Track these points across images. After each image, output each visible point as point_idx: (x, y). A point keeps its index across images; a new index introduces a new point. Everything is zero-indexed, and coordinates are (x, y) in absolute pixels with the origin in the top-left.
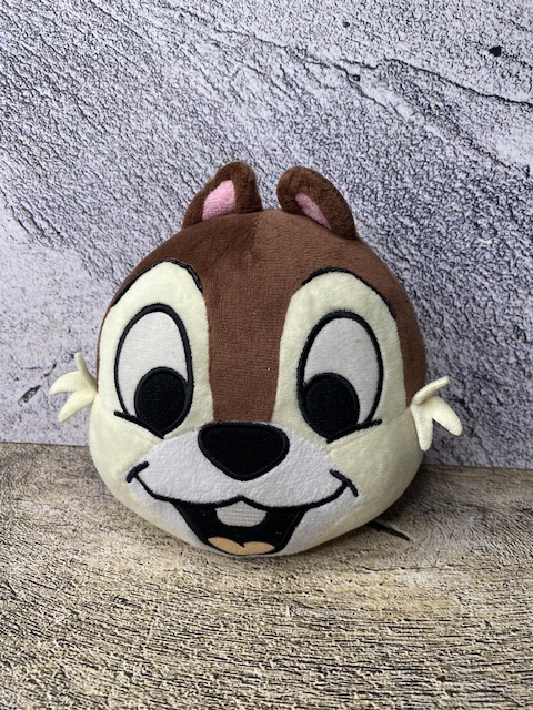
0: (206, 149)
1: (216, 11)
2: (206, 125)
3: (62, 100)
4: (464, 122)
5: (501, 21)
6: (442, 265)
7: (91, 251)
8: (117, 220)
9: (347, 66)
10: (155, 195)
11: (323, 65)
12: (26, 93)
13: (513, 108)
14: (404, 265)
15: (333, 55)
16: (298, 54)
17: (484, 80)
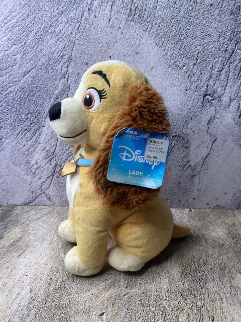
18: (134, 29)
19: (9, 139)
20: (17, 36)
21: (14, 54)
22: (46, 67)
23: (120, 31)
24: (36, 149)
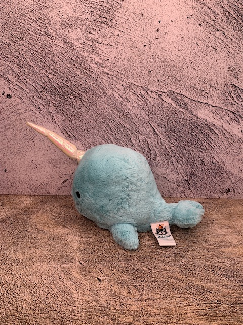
0: (119, 114)
1: (122, 76)
2: (119, 108)
3: (77, 99)
4: (189, 108)
5: (200, 81)
6: (182, 145)
7: (85, 141)
8: (92, 133)
9: (158, 92)
10: (103, 126)
11: (152, 92)
12: (66, 97)
13: (203, 104)
14: (172, 145)
15: (155, 89)
16: (145, 89)
17: (195, 97)
18: (120, 18)
19: (214, 155)
20: (124, 136)
21: (138, 141)
22: (151, 113)
23: (121, 35)
24: (228, 130)
